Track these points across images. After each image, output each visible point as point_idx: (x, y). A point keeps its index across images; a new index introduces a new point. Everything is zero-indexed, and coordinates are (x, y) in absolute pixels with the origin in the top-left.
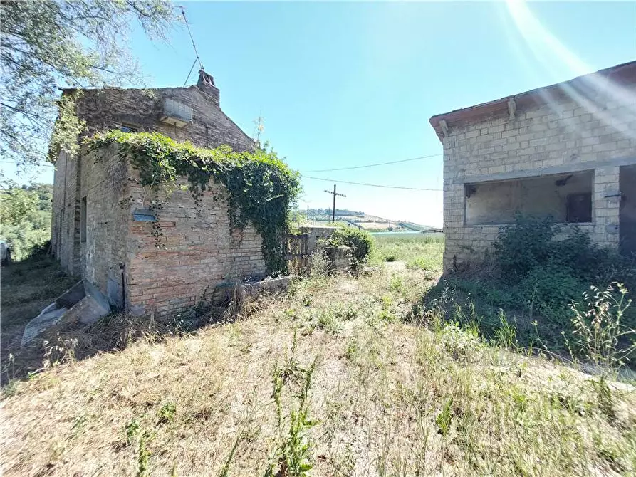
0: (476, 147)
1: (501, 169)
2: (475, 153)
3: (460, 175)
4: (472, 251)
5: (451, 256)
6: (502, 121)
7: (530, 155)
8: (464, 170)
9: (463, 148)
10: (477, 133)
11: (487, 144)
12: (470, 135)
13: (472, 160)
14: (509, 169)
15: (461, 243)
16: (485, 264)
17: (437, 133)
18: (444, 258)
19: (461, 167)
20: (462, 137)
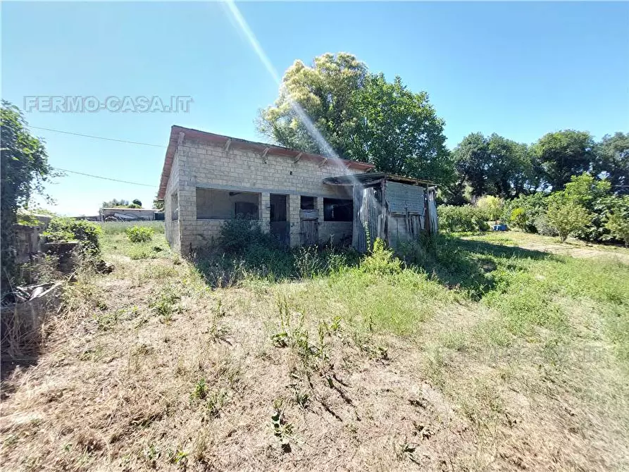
0: (204, 162)
1: (220, 182)
2: (203, 166)
3: (193, 179)
4: (204, 239)
5: (188, 243)
6: (220, 150)
7: (236, 177)
8: (195, 177)
9: (195, 160)
10: (204, 152)
11: (211, 162)
12: (200, 151)
13: (201, 170)
14: (225, 183)
15: (195, 232)
16: (213, 247)
17: (171, 138)
18: (182, 245)
19: (194, 174)
20: (193, 150)
